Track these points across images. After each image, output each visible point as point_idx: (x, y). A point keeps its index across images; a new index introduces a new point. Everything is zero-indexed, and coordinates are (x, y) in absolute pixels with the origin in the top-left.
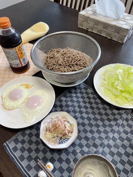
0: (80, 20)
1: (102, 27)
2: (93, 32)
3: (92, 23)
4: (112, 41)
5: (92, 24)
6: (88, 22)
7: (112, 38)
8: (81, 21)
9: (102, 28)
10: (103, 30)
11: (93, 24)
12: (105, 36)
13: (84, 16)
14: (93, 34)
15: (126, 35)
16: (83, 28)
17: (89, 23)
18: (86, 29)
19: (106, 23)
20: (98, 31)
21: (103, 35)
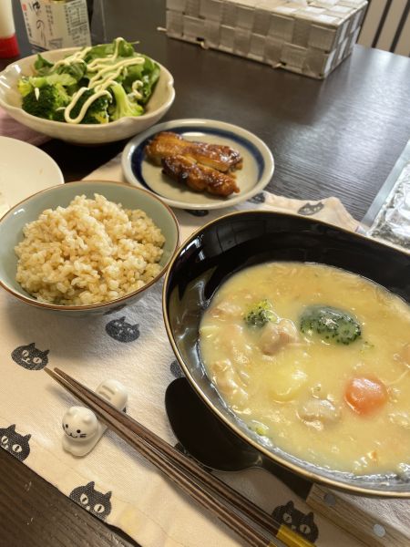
0: (174, 11)
1: (250, 26)
2: (221, 47)
3: (214, 17)
4: (287, 75)
5: (215, 21)
6: (202, 14)
7: (284, 64)
8: (178, 12)
9: (249, 32)
10: (252, 37)
11: (218, 18)
12: (260, 59)
15: (328, 49)
16: (184, 38)
17: (204, 18)
18: (193, 40)
19: (262, 10)
20: (236, 44)
21: (254, 57)
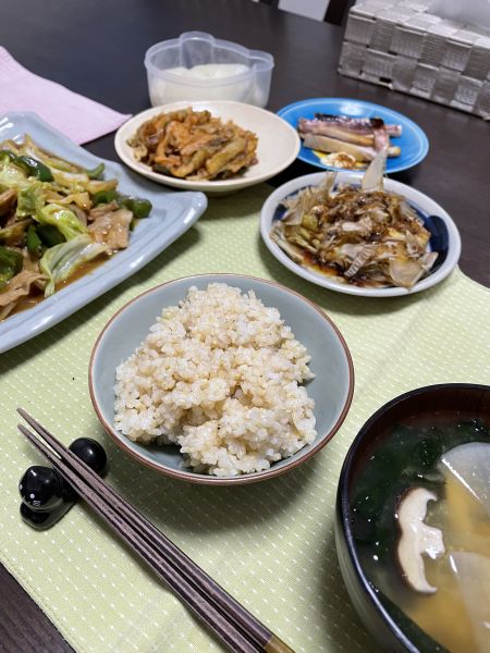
0: (355, 43)
1: (462, 68)
2: (413, 91)
3: (411, 54)
5: (412, 58)
6: (392, 49)
10: (460, 81)
11: (416, 55)
13: (374, 19)
14: (411, 102)
16: (363, 77)
17: (395, 54)
18: (374, 80)
20: (438, 89)
21: (461, 106)
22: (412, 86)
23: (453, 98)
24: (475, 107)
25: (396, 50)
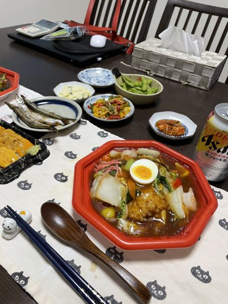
1: (174, 66)
3: (156, 61)
7: (189, 83)
8: (138, 58)
9: (172, 68)
12: (177, 80)
13: (143, 49)
16: (140, 69)
17: (150, 61)
18: (144, 70)
20: (166, 73)
21: (174, 79)
22: (157, 73)
23: (171, 76)
24: (179, 79)
25: (151, 60)
